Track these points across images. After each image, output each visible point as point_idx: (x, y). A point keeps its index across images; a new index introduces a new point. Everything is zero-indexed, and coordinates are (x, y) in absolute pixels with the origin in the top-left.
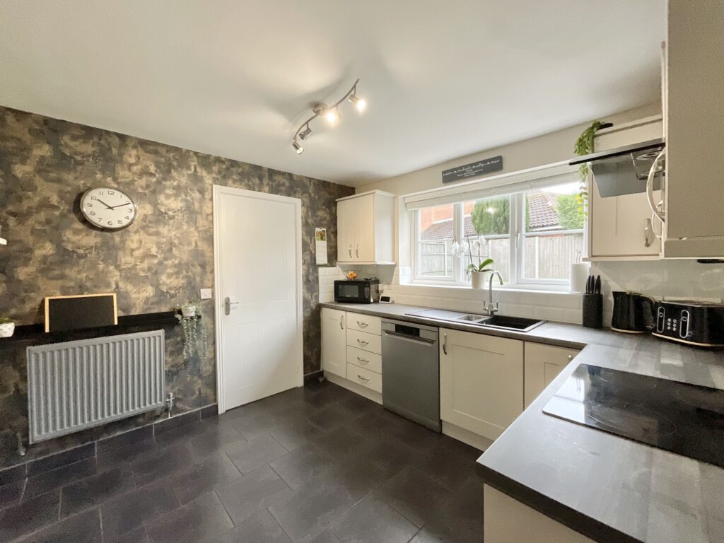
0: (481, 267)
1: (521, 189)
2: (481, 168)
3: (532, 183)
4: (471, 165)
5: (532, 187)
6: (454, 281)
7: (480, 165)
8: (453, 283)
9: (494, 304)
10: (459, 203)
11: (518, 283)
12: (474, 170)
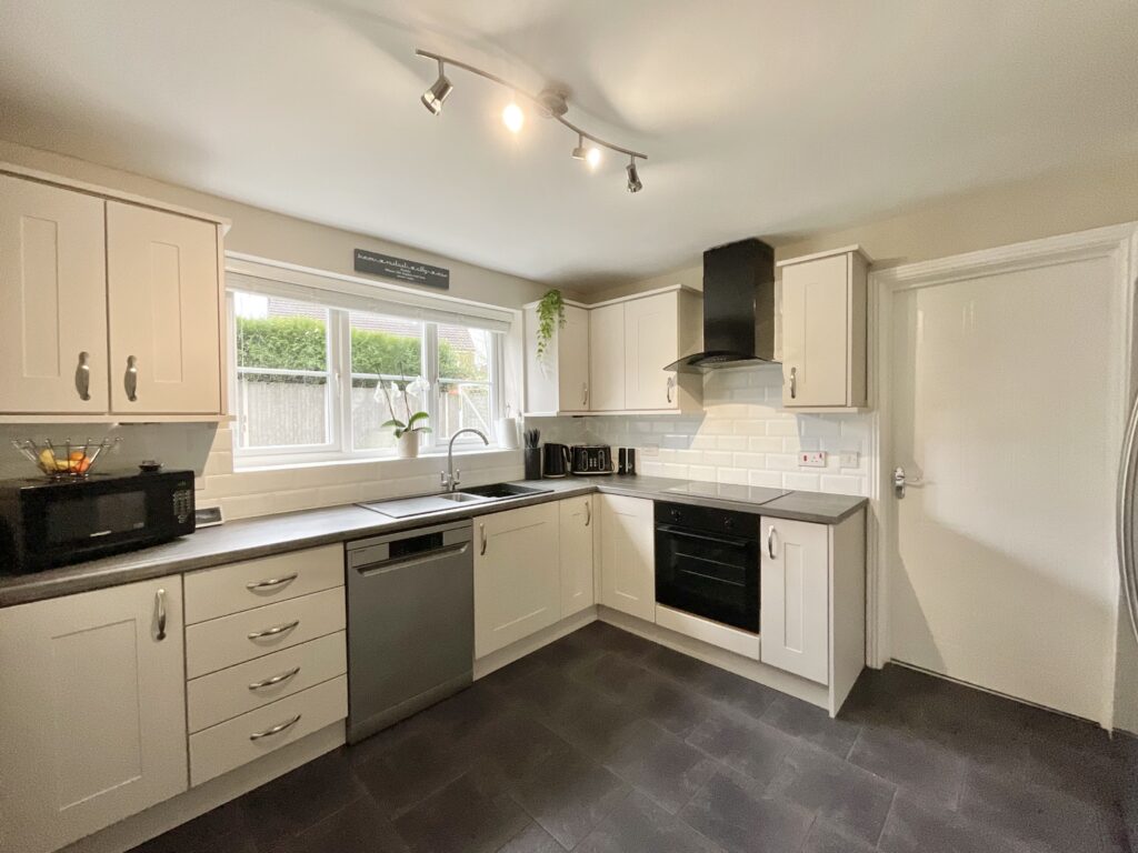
0: (411, 422)
1: (436, 320)
2: (422, 274)
3: (463, 318)
4: (410, 264)
5: (461, 323)
6: (340, 451)
7: (422, 269)
8: (335, 455)
9: (455, 474)
10: (345, 310)
11: (437, 446)
12: (412, 272)
